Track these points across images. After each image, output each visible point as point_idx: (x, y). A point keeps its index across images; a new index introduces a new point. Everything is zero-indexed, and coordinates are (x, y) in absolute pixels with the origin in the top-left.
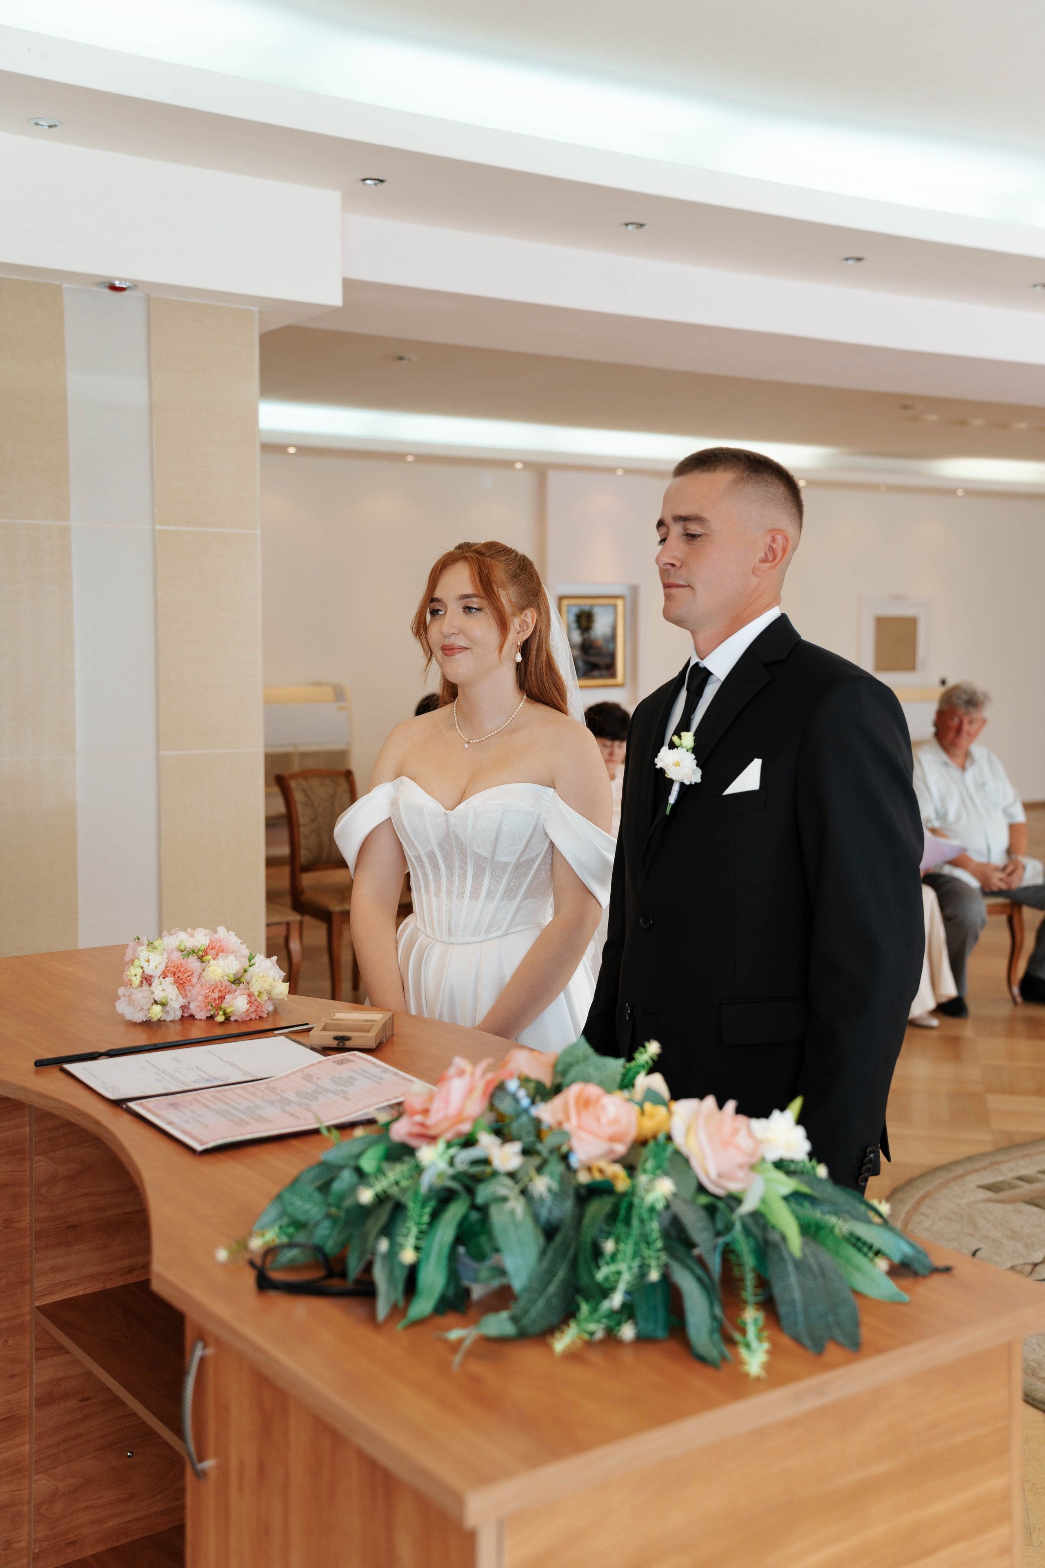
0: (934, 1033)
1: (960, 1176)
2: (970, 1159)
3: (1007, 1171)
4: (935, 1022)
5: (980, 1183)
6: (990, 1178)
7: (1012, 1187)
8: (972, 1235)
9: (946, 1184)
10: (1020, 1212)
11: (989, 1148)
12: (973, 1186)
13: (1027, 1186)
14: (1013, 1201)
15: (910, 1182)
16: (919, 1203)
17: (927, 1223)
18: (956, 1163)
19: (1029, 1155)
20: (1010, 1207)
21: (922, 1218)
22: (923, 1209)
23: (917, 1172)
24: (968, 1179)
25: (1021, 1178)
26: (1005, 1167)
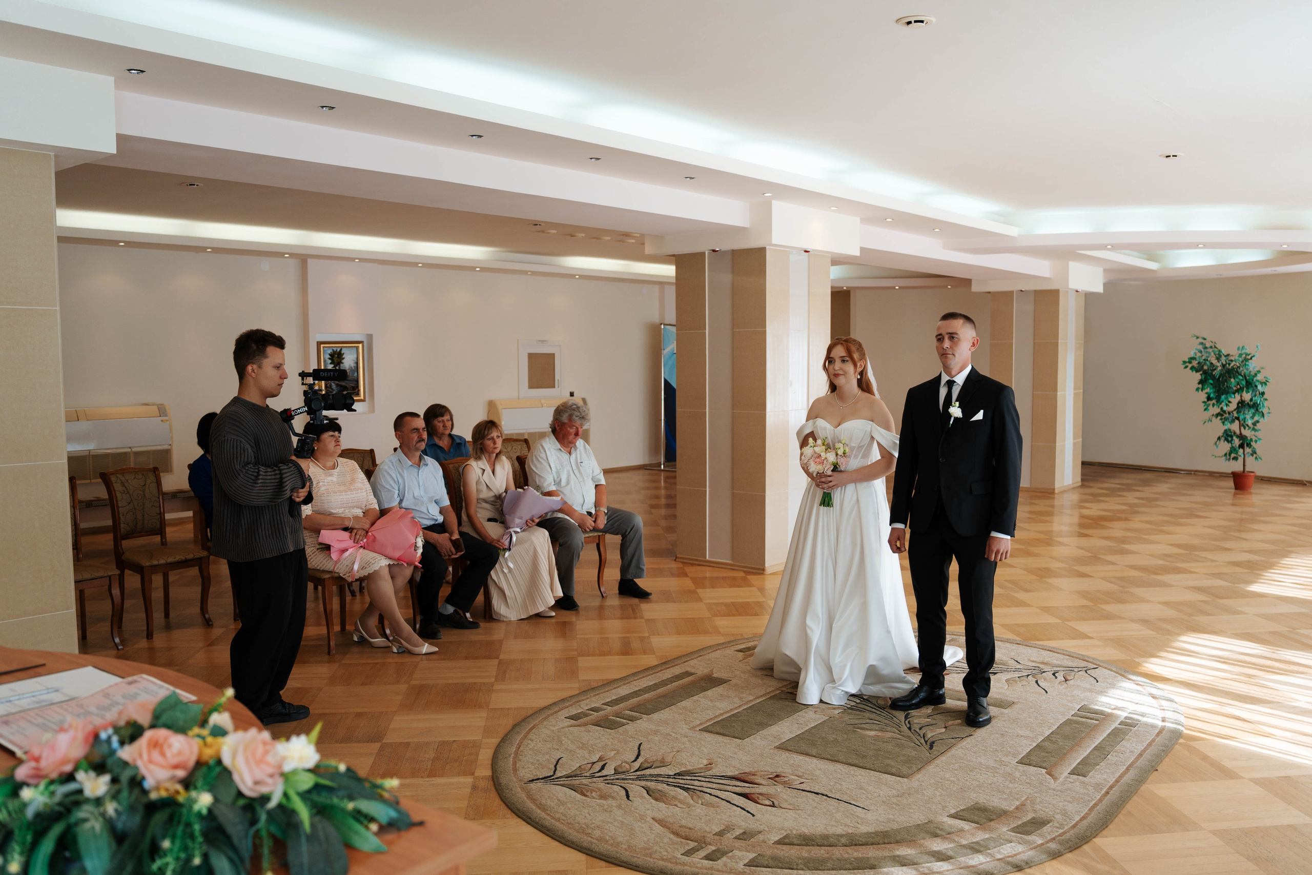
0: (554, 620)
1: (556, 712)
2: (563, 700)
3: (584, 706)
4: (554, 614)
5: (567, 715)
6: (574, 711)
7: (586, 715)
8: (558, 749)
9: (545, 719)
10: (589, 731)
11: (578, 692)
12: (563, 717)
13: (596, 714)
14: (585, 725)
15: (525, 720)
16: (528, 733)
17: (532, 745)
18: (555, 704)
19: (598, 694)
20: (583, 729)
21: (529, 742)
22: (531, 736)
23: (531, 712)
24: (560, 713)
25: (591, 710)
26: (583, 704)
